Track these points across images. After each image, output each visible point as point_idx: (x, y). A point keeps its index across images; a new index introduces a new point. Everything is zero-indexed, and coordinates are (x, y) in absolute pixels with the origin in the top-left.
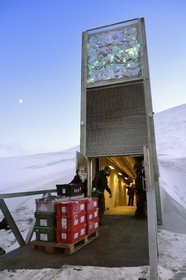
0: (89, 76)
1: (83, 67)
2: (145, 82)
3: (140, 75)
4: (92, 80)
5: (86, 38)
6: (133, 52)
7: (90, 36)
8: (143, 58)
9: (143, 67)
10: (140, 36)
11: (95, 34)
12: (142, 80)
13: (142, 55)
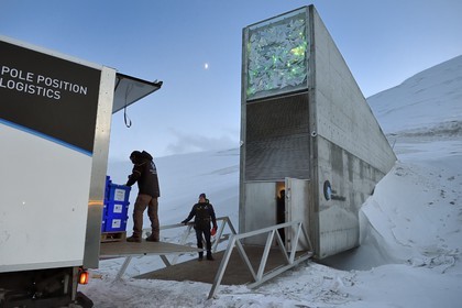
0: (250, 86)
1: (243, 74)
2: (310, 93)
3: (305, 83)
4: (252, 90)
5: (246, 35)
6: (298, 52)
7: (251, 33)
8: (309, 61)
9: (308, 73)
10: (308, 31)
11: (257, 29)
12: (307, 90)
13: (308, 56)
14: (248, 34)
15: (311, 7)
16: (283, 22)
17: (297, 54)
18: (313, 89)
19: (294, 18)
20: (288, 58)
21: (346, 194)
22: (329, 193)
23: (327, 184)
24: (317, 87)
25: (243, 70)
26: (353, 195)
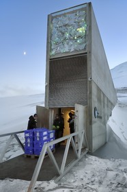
0: (51, 50)
1: (48, 43)
2: (88, 55)
3: (85, 49)
4: (53, 52)
5: (50, 20)
6: (81, 30)
7: (53, 18)
8: (88, 36)
9: (87, 43)
10: (88, 18)
11: (57, 16)
12: (86, 53)
13: (87, 33)
14: (51, 18)
15: (90, 4)
16: (73, 12)
17: (81, 31)
18: (90, 52)
19: (80, 10)
20: (75, 34)
21: (102, 115)
22: (96, 114)
23: (95, 109)
24: (92, 52)
25: (48, 39)
26: (104, 116)
